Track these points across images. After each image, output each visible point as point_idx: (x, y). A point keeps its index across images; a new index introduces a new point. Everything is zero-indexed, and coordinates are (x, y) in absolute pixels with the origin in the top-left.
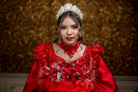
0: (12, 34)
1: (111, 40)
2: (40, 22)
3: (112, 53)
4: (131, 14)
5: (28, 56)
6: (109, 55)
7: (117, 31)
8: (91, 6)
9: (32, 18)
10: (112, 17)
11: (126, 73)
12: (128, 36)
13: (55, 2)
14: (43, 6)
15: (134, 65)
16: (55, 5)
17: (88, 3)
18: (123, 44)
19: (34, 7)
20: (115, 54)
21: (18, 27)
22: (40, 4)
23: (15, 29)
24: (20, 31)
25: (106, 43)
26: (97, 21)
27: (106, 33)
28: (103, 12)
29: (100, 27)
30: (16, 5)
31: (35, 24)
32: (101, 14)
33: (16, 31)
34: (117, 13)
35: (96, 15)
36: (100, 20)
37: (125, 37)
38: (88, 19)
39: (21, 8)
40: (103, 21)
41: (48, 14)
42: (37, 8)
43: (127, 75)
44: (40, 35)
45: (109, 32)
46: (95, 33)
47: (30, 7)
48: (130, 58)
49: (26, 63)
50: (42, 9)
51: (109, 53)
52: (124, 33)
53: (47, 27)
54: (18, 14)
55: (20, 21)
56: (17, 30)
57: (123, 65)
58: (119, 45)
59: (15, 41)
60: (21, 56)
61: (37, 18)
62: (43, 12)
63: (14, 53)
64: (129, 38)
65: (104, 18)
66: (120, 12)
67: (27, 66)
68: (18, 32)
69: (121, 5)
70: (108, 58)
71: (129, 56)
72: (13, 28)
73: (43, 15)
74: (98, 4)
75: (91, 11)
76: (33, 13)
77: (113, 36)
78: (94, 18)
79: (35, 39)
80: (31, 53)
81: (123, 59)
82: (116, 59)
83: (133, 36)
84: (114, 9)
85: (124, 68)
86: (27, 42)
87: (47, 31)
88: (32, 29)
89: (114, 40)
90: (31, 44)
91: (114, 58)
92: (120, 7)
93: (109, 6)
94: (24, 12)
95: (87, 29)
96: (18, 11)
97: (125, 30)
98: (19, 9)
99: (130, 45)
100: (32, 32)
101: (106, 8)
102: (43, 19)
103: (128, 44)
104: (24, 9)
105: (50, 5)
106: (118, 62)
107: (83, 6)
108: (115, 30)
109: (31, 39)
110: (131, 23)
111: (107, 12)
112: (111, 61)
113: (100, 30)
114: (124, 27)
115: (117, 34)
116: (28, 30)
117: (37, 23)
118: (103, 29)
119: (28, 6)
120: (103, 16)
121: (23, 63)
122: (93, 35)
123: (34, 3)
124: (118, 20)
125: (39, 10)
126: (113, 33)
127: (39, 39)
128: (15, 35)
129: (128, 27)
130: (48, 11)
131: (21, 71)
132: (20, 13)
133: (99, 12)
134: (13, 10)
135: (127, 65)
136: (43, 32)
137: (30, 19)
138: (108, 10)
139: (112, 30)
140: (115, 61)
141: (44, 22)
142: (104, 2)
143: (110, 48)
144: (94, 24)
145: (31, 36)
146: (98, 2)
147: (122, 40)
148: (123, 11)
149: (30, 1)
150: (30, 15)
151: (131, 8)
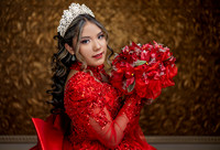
2: (51, 48)
3: (168, 98)
4: (196, 35)
5: (30, 106)
6: (163, 102)
8: (133, 22)
9: (38, 41)
10: (167, 40)
11: (194, 132)
12: (194, 70)
14: (56, 23)
15: (204, 118)
17: (128, 18)
18: (186, 83)
19: (40, 24)
20: (173, 100)
21: (13, 57)
22: (50, 18)
23: (9, 60)
28: (152, 32)
30: (11, 20)
31: (42, 52)
32: (149, 34)
33: (10, 64)
34: (175, 33)
35: (141, 36)
37: (188, 72)
39: (19, 25)
42: (46, 25)
43: (194, 135)
47: (35, 23)
48: (197, 107)
49: (26, 118)
51: (163, 98)
52: (187, 65)
54: (14, 35)
55: (17, 47)
56: (12, 62)
57: (187, 118)
58: (180, 85)
59: (8, 81)
60: (17, 105)
61: (46, 41)
63: (5, 101)
64: (195, 74)
67: (28, 122)
68: (14, 65)
69: (181, 21)
70: (162, 106)
71: (196, 103)
72: (6, 59)
74: (144, 19)
75: (134, 31)
76: (39, 33)
79: (42, 76)
80: (35, 101)
81: (187, 109)
82: (175, 108)
83: (201, 70)
84: (169, 27)
85: (188, 123)
86: (28, 82)
88: (37, 60)
90: (35, 85)
91: (172, 106)
92: (179, 24)
93: (161, 22)
94: (24, 33)
96: (14, 31)
97: (188, 61)
98: (16, 28)
99: (197, 85)
100: (37, 64)
101: (157, 25)
102: (55, 44)
103: (194, 83)
104: (24, 28)
106: (178, 113)
107: (120, 22)
109: (36, 77)
110: (197, 49)
111: (160, 33)
112: (168, 112)
114: (186, 56)
116: (31, 61)
117: (46, 51)
119: (31, 22)
120: (152, 38)
121: (21, 117)
123: (40, 17)
124: (177, 44)
125: (49, 29)
128: (8, 71)
129: (193, 56)
131: (18, 131)
132: (18, 33)
133: (146, 32)
134: (6, 29)
135: (192, 118)
137: (35, 42)
140: (173, 111)
142: (154, 17)
143: (166, 89)
145: (35, 72)
146: (144, 16)
147: (184, 77)
148: (184, 30)
149: (34, 14)
150: (34, 36)
151: (197, 25)
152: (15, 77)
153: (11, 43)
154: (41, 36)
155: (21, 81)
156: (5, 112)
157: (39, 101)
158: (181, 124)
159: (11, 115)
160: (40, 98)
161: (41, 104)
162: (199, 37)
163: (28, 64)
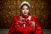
0: (2, 13)
1: (40, 16)
2: (13, 9)
3: (40, 20)
5: (8, 22)
7: (42, 12)
8: (32, 3)
9: (10, 7)
10: (40, 7)
11: (46, 28)
12: (46, 14)
13: (18, 1)
14: (14, 3)
15: (49, 25)
16: (19, 2)
19: (10, 3)
21: (4, 11)
22: (13, 2)
24: (5, 12)
25: (38, 17)
26: (34, 9)
27: (38, 13)
28: (36, 5)
29: (36, 11)
30: (3, 2)
31: (11, 10)
32: (36, 6)
33: (3, 12)
35: (34, 6)
36: (36, 8)
37: (45, 14)
38: (31, 8)
39: (5, 3)
40: (37, 8)
41: (16, 6)
43: (46, 29)
44: (13, 14)
45: (39, 13)
46: (34, 13)
47: (9, 3)
48: (47, 23)
50: (14, 4)
51: (39, 21)
52: (45, 13)
53: (15, 11)
54: (4, 6)
55: (5, 9)
58: (43, 18)
59: (3, 17)
60: (5, 22)
61: (12, 7)
62: (14, 5)
63: (2, 21)
64: (47, 15)
65: (37, 7)
66: (43, 5)
67: (8, 26)
69: (43, 2)
71: (47, 22)
72: (2, 11)
73: (14, 6)
74: (35, 2)
75: (32, 5)
76: (10, 5)
77: (41, 14)
78: (33, 7)
81: (44, 23)
82: (42, 23)
83: (48, 14)
84: (41, 4)
85: (45, 26)
87: (15, 12)
88: (10, 12)
89: (41, 16)
90: (9, 17)
91: (41, 22)
92: (43, 3)
93: (39, 3)
94: (7, 5)
95: (31, 11)
96: (4, 5)
97: (45, 12)
99: (47, 18)
101: (38, 3)
102: (14, 8)
105: (16, 2)
106: (42, 24)
108: (41, 12)
109: (9, 15)
110: (47, 9)
111: (38, 5)
113: (36, 12)
114: (44, 11)
115: (42, 13)
116: (8, 12)
117: (12, 9)
118: (37, 11)
119: (8, 3)
120: (37, 6)
121: (6, 25)
122: (33, 14)
123: (10, 2)
124: (42, 8)
125: (12, 4)
126: (41, 13)
127: (12, 15)
128: (3, 14)
130: (16, 5)
132: (5, 5)
133: (35, 5)
134: (2, 4)
135: (46, 25)
136: (14, 13)
137: (9, 8)
138: (38, 4)
139: (40, 12)
140: (41, 24)
141: (14, 9)
142: (37, 1)
143: (40, 19)
144: (33, 10)
146: (35, 1)
147: (44, 16)
148: (44, 5)
149: (9, 1)
150: (9, 6)
151: (47, 4)
152: (5, 16)
153: (4, 8)
154: (10, 6)
155: (6, 17)
156: (2, 24)
157: (10, 21)
158: (43, 26)
159: (4, 24)
160: (10, 20)
161: (11, 22)
162: (48, 6)
163: (8, 13)
